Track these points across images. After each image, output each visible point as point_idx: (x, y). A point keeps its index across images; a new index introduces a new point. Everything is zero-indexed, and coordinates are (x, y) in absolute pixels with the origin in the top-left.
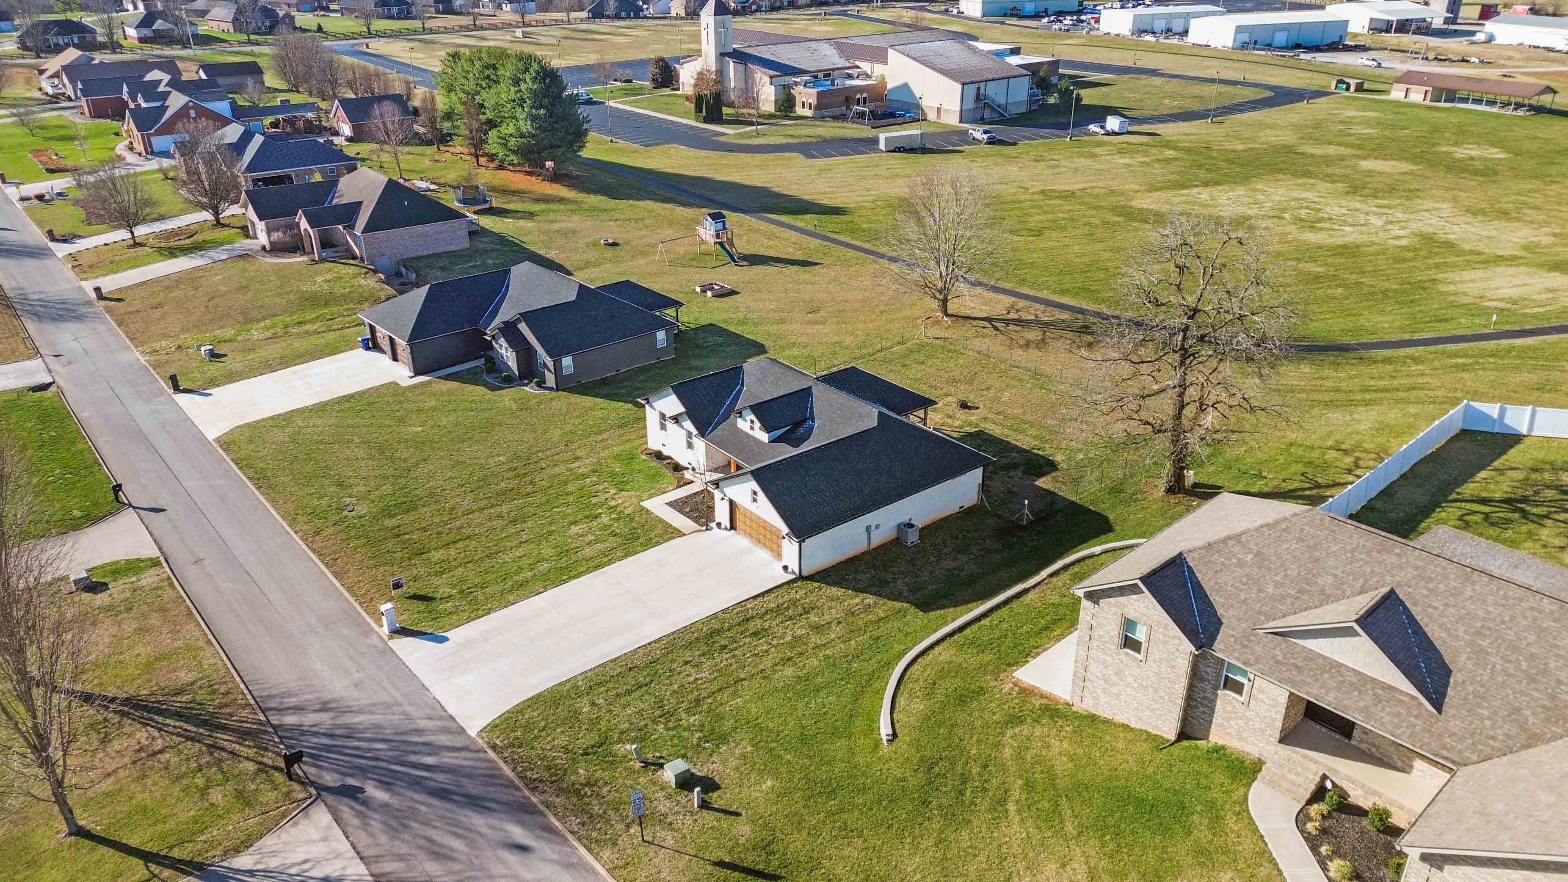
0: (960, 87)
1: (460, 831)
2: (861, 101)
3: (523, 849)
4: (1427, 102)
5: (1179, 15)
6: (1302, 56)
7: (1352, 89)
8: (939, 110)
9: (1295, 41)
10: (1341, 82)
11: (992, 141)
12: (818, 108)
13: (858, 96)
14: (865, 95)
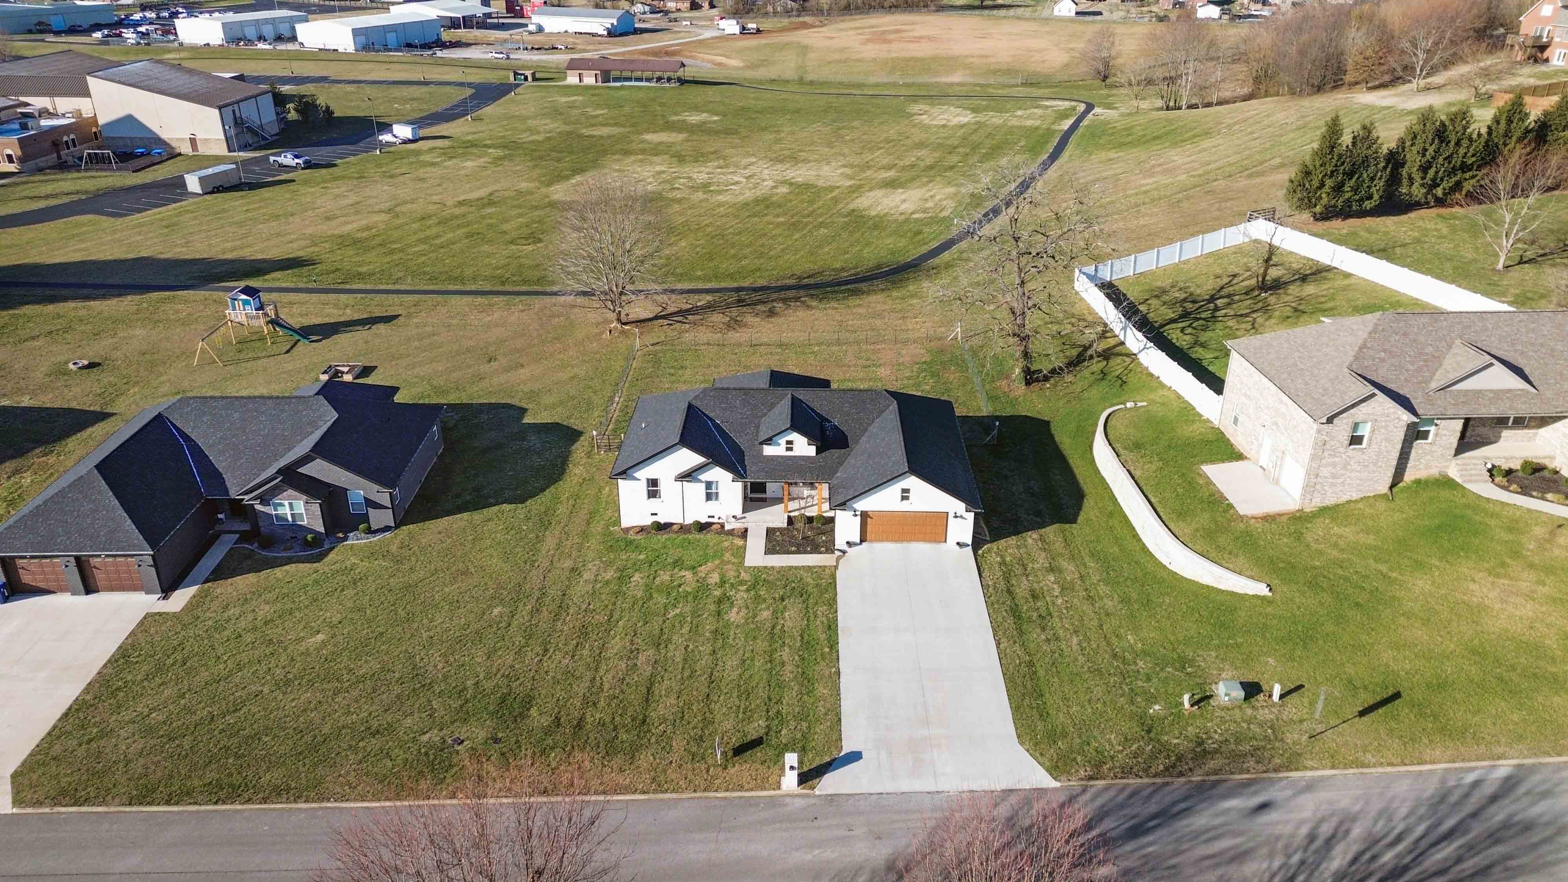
0: (217, 111)
1: (1205, 837)
2: (70, 143)
3: (1264, 807)
4: (600, 84)
5: (282, 20)
6: (439, 54)
7: (530, 79)
8: (193, 141)
9: (403, 41)
10: (516, 74)
11: (309, 165)
12: (22, 160)
13: (65, 138)
14: (72, 136)
